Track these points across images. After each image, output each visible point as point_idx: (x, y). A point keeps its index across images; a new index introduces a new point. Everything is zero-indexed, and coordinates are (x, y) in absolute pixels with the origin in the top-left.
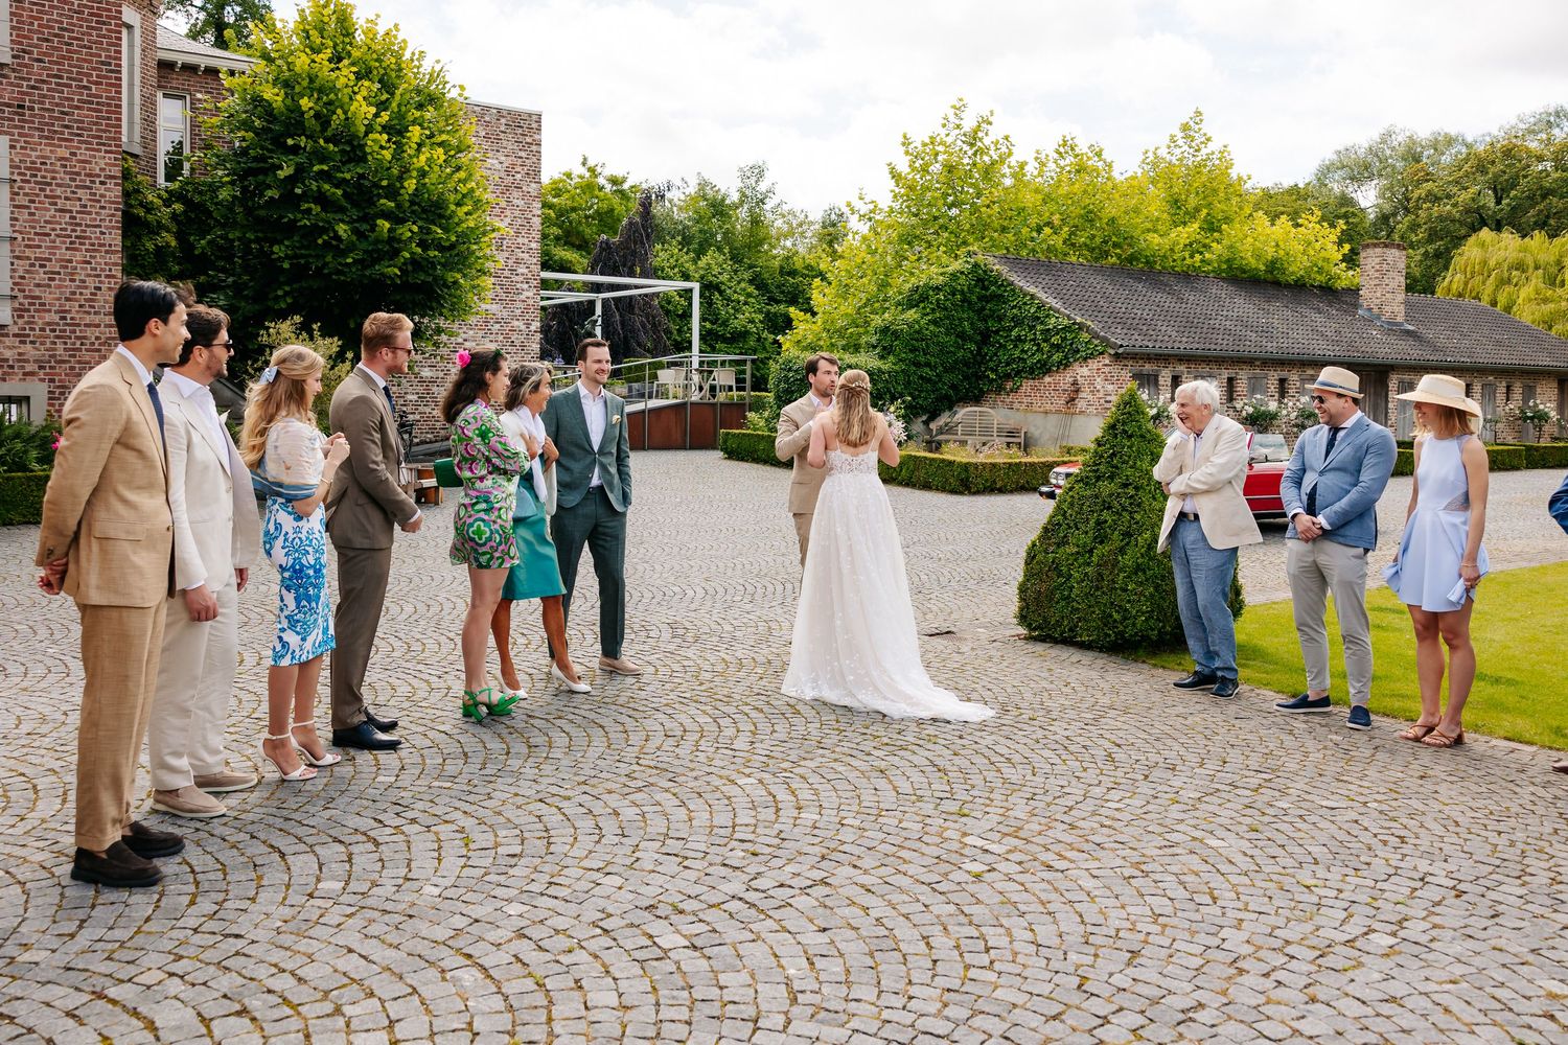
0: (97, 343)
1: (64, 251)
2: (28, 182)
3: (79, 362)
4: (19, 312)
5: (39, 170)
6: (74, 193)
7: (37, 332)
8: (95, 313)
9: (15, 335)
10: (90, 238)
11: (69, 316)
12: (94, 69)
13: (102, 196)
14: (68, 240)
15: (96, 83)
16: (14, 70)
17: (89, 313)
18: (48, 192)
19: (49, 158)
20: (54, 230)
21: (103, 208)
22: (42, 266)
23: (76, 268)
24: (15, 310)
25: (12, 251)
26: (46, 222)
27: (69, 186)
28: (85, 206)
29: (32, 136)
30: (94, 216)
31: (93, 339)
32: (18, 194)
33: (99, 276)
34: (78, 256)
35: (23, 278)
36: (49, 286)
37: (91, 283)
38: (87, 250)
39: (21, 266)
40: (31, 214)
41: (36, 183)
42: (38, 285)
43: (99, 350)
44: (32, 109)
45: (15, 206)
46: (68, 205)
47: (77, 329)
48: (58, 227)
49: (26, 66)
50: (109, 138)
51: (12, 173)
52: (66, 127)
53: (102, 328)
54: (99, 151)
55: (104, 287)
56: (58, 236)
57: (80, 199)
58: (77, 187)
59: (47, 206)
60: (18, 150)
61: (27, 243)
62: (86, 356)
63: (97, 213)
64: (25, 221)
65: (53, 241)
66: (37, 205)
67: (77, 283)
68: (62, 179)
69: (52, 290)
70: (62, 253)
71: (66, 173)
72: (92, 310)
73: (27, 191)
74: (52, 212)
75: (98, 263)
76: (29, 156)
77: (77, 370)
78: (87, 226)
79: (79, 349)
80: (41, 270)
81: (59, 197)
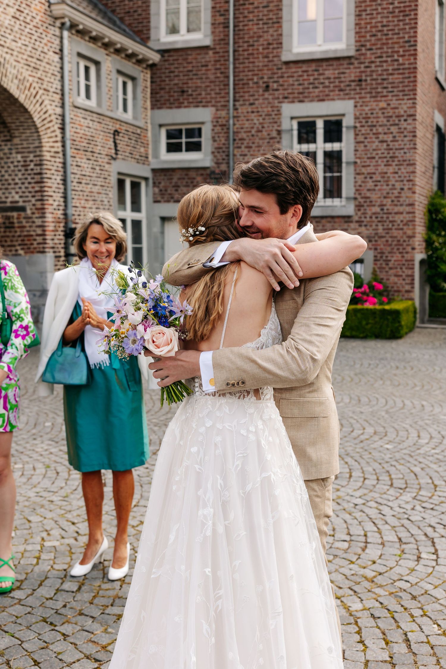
0: (401, 224)
1: (383, 167)
2: (364, 126)
3: (391, 237)
4: (359, 207)
5: (369, 118)
7: (368, 219)
8: (401, 205)
9: (357, 222)
10: (397, 157)
11: (385, 208)
12: (401, 47)
13: (405, 129)
14: (385, 160)
15: (403, 56)
16: (357, 59)
17: (396, 205)
18: (374, 131)
19: (374, 109)
20: (377, 154)
21: (405, 136)
22: (371, 178)
23: (389, 177)
24: (356, 206)
25: (355, 170)
26: (374, 150)
27: (386, 125)
28: (395, 137)
29: (365, 98)
30: (400, 142)
31: (399, 222)
32: (358, 135)
33: (402, 181)
35: (360, 186)
36: (374, 190)
37: (398, 186)
38: (396, 165)
39: (360, 178)
40: (365, 146)
41: (369, 126)
42: (369, 190)
43: (402, 229)
44: (366, 80)
45: (357, 142)
46: (385, 137)
47: (390, 216)
48: (379, 152)
49: (363, 54)
50: (409, 90)
51: (355, 123)
52: (385, 88)
53: (405, 215)
54: (403, 100)
55: (406, 188)
56: (380, 158)
57: (392, 133)
58: (391, 125)
59: (374, 140)
60: (359, 108)
61: (363, 164)
62: (395, 233)
63: (402, 141)
64: (362, 151)
65: (377, 162)
66: (369, 140)
67: (390, 187)
68: (382, 121)
69: (377, 192)
70: (382, 168)
71: (384, 117)
72: (399, 203)
73: (363, 132)
74: (377, 143)
75: (402, 173)
76: (364, 110)
77: (390, 242)
78: (396, 149)
79: (391, 229)
80: (370, 181)
81: (380, 133)
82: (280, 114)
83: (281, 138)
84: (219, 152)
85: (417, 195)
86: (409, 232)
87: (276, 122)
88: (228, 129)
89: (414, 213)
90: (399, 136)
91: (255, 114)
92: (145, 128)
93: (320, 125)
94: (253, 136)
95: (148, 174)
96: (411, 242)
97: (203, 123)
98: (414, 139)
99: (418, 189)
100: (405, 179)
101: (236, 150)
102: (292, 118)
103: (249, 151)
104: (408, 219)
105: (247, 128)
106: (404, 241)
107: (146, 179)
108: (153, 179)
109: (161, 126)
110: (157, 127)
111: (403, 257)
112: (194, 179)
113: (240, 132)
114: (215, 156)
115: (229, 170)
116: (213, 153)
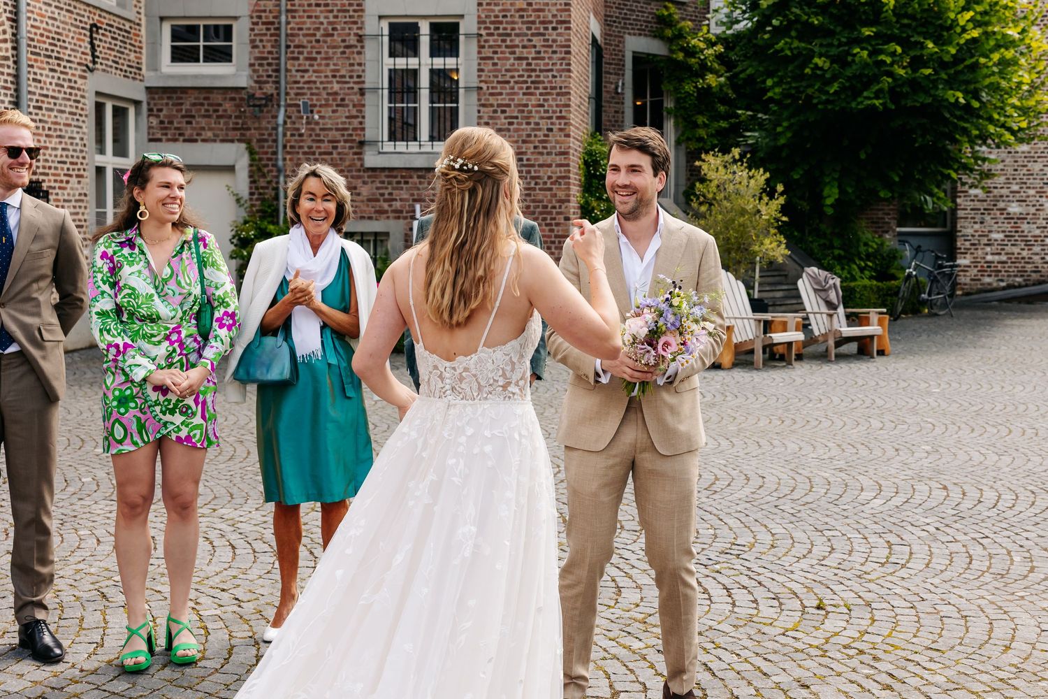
0: (549, 182)
1: (521, 96)
2: (492, 35)
3: (534, 201)
5: (501, 23)
6: (530, 40)
8: (548, 154)
10: (543, 82)
11: (525, 158)
13: (554, 41)
14: (525, 86)
17: (542, 154)
18: (508, 43)
19: (509, 11)
20: (513, 77)
21: (554, 52)
22: (503, 112)
23: (530, 112)
25: (479, 100)
26: (507, 70)
27: (526, 35)
28: (539, 52)
30: (547, 61)
31: (546, 179)
32: (483, 47)
33: (551, 118)
34: (534, 100)
36: (509, 130)
37: (544, 125)
38: (541, 94)
39: (486, 112)
40: (494, 64)
41: (499, 35)
43: (551, 189)
45: (482, 59)
46: (525, 52)
47: (532, 169)
48: (516, 74)
51: (479, 28)
53: (553, 168)
55: (555, 128)
56: (516, 82)
57: (535, 46)
58: (533, 35)
59: (507, 55)
60: (485, 7)
61: (491, 91)
62: (540, 195)
63: (550, 58)
64: (490, 71)
65: (512, 88)
66: (499, 55)
67: (532, 126)
68: (520, 29)
69: (512, 133)
70: (520, 98)
71: (523, 23)
72: (545, 151)
73: (491, 43)
74: (512, 61)
75: (550, 106)
76: (493, 11)
77: (532, 209)
78: (541, 71)
79: (534, 189)
80: (503, 116)
81: (517, 46)
82: (362, 11)
83: (362, 47)
84: (261, 65)
85: (572, 139)
86: (561, 195)
87: (355, 23)
88: (278, 29)
89: (568, 165)
90: (545, 52)
91: (322, 8)
92: (137, 21)
93: (425, 28)
94: (318, 41)
95: (141, 96)
96: (563, 209)
97: (236, 18)
98: (567, 56)
99: (573, 131)
100: (555, 115)
101: (290, 62)
102: (380, 17)
103: (312, 65)
104: (559, 174)
105: (309, 29)
106: (554, 207)
107: (137, 103)
108: (149, 104)
109: (162, 19)
110: (158, 20)
111: (552, 231)
112: (220, 105)
113: (299, 35)
114: (254, 71)
115: (278, 94)
116: (251, 65)
